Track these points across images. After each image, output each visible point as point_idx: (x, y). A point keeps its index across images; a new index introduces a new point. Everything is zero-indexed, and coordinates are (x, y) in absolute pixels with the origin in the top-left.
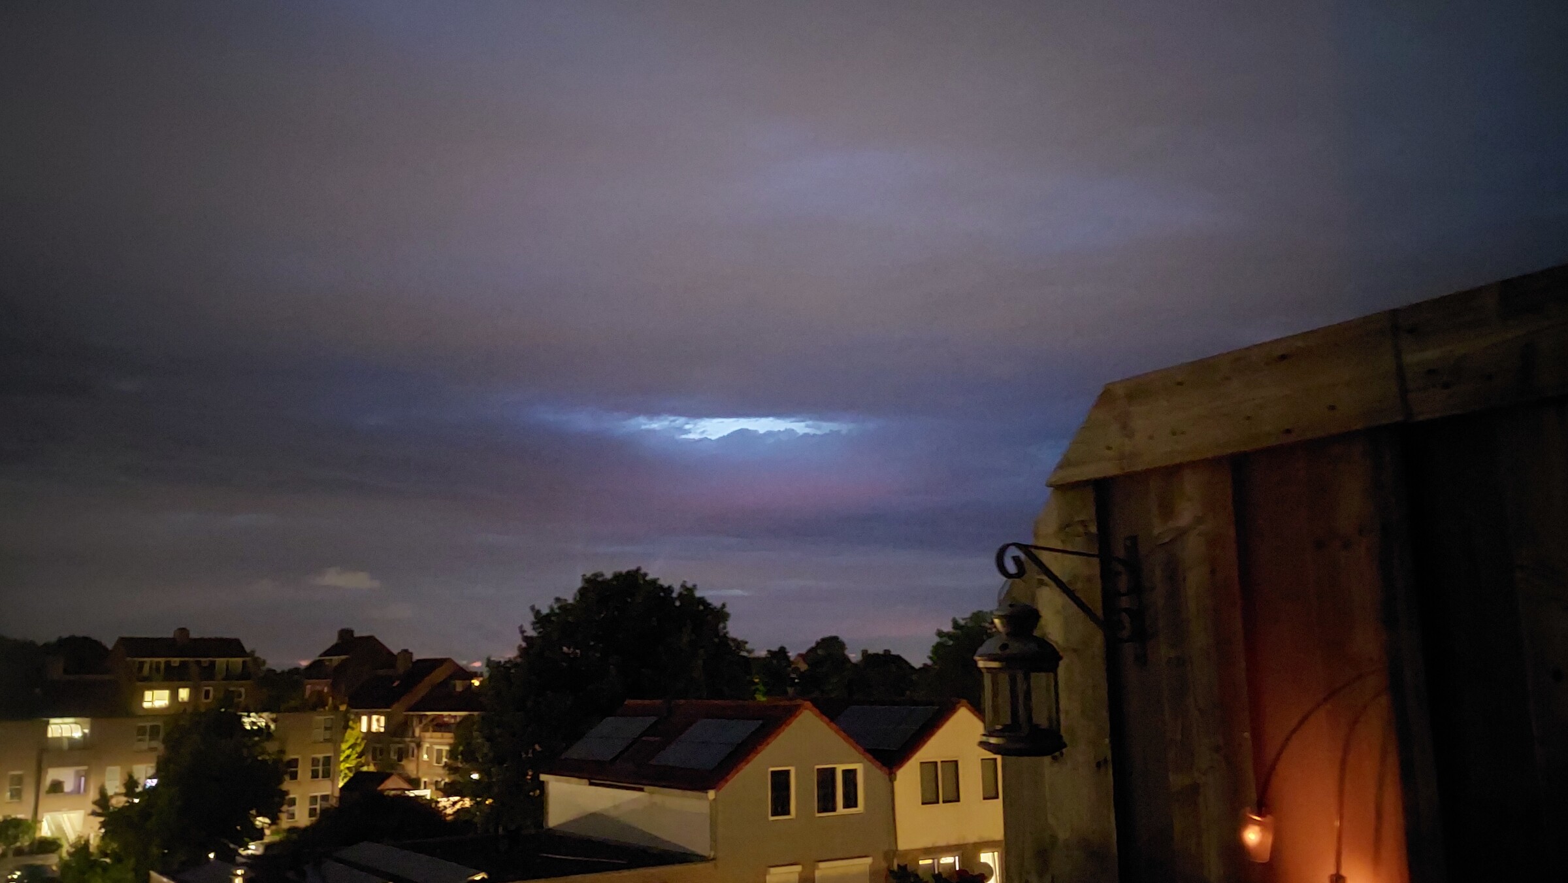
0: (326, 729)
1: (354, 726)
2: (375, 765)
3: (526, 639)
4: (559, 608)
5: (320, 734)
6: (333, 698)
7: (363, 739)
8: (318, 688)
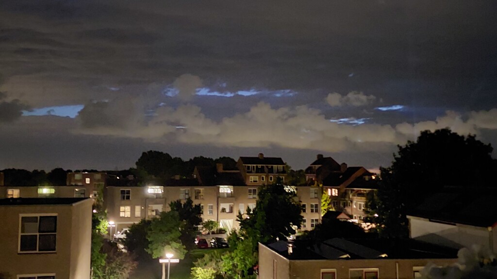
0: (315, 193)
1: (325, 192)
2: (335, 208)
3: (396, 159)
4: (410, 145)
5: (313, 195)
6: (317, 181)
7: (330, 198)
8: (311, 177)
